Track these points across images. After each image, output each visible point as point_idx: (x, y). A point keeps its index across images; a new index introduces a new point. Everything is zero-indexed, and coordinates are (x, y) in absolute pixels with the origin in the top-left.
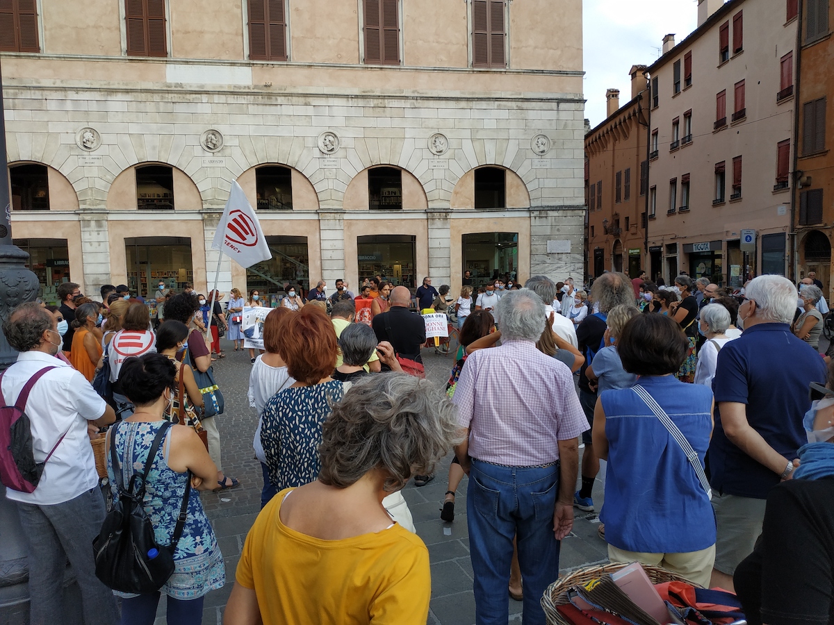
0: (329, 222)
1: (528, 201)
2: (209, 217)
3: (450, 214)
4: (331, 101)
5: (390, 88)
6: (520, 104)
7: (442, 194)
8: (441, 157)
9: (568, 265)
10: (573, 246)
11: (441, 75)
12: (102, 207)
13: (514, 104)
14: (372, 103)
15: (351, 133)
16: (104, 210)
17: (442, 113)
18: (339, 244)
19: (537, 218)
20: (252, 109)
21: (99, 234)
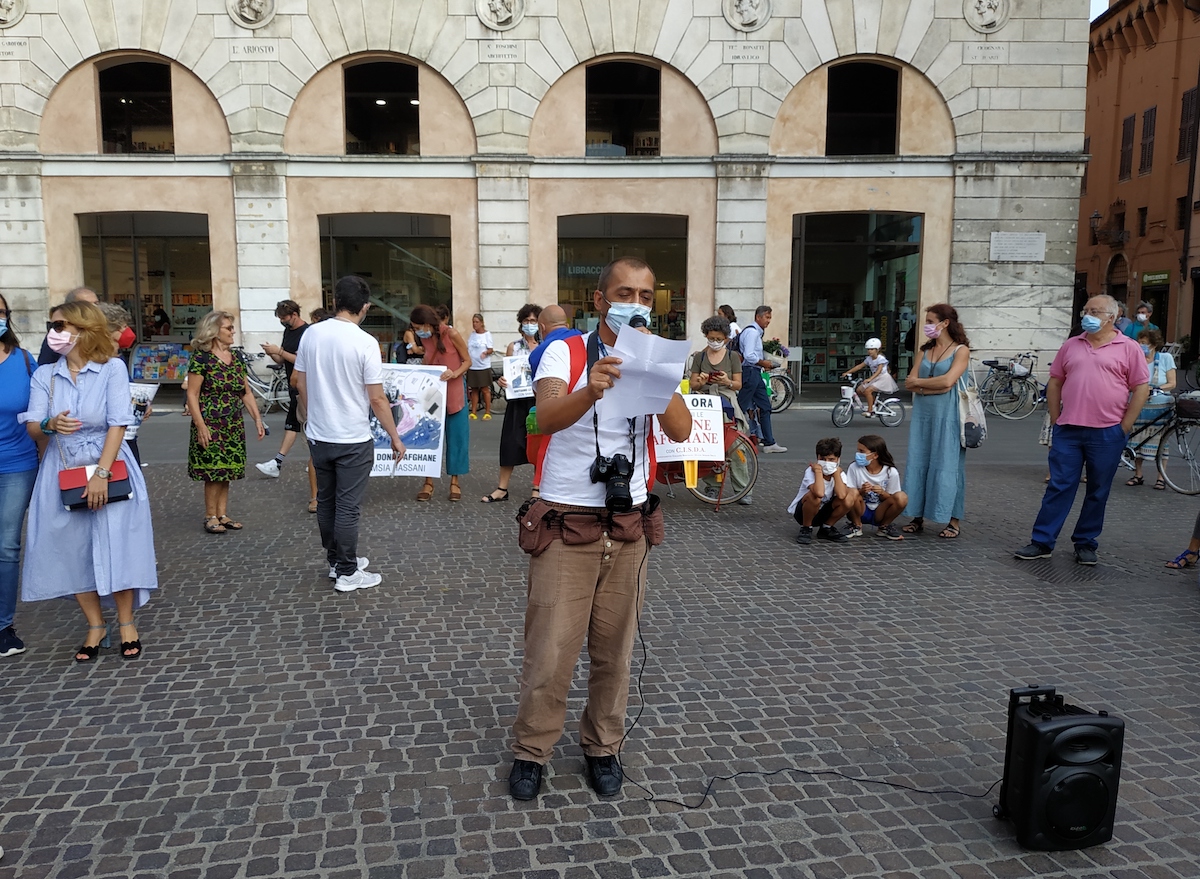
0: (497, 183)
1: (950, 142)
2: (244, 169)
3: (768, 167)
7: (752, 122)
8: (752, 36)
9: (1038, 289)
10: (1052, 245)
12: (30, 146)
16: (34, 153)
18: (517, 234)
19: (970, 180)
21: (23, 205)
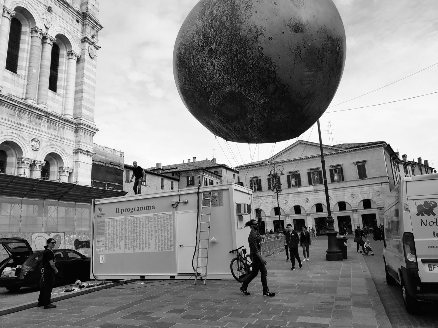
1: (377, 206)
2: (307, 215)
3: (358, 210)
4: (329, 190)
6: (371, 185)
7: (355, 206)
8: (354, 199)
11: (352, 182)
12: (289, 214)
13: (370, 185)
14: (337, 189)
15: (333, 196)
17: (353, 189)
19: (380, 210)
20: (314, 194)
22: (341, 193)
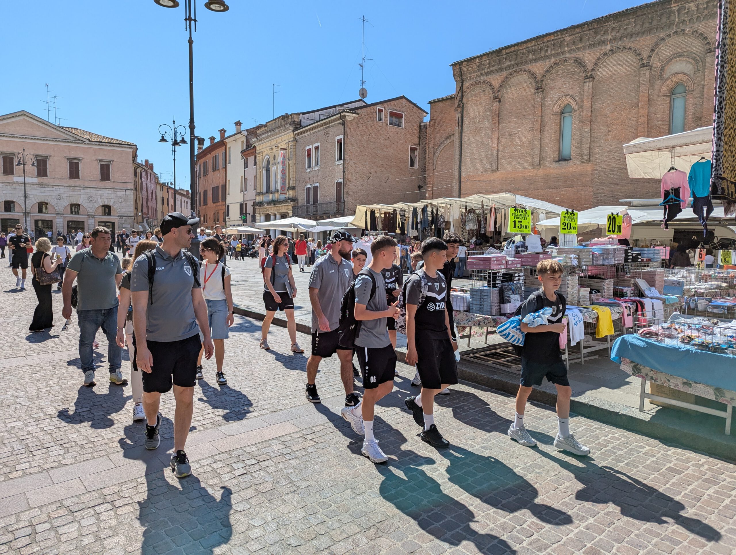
0: (59, 217)
1: (117, 214)
3: (95, 216)
4: (60, 187)
5: (77, 184)
6: (114, 190)
7: (92, 211)
8: (91, 202)
10: (130, 226)
11: (91, 182)
14: (71, 188)
15: (65, 195)
17: (92, 191)
18: (61, 222)
19: (120, 218)
20: (37, 188)
22: (76, 193)
